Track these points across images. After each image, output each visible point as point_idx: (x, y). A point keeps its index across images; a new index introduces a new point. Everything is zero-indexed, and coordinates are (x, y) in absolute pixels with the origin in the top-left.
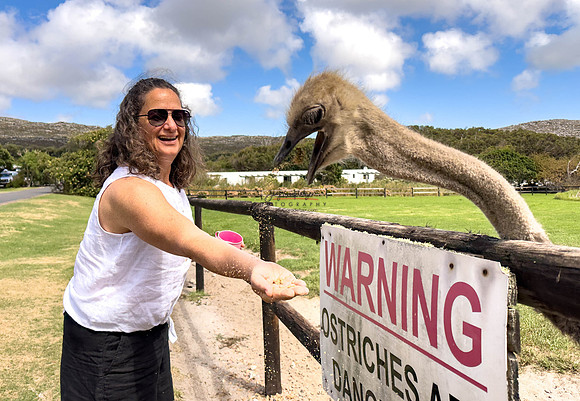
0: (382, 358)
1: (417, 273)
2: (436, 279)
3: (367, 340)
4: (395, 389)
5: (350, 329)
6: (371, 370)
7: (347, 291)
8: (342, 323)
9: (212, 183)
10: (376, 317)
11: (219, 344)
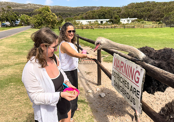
0: (124, 81)
1: (131, 67)
2: (134, 69)
3: (121, 77)
4: (125, 86)
5: (118, 75)
6: (121, 82)
7: (118, 68)
8: (117, 74)
9: (78, 24)
10: (123, 74)
11: (85, 74)
